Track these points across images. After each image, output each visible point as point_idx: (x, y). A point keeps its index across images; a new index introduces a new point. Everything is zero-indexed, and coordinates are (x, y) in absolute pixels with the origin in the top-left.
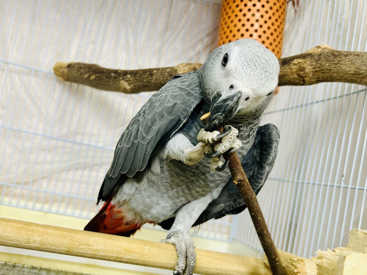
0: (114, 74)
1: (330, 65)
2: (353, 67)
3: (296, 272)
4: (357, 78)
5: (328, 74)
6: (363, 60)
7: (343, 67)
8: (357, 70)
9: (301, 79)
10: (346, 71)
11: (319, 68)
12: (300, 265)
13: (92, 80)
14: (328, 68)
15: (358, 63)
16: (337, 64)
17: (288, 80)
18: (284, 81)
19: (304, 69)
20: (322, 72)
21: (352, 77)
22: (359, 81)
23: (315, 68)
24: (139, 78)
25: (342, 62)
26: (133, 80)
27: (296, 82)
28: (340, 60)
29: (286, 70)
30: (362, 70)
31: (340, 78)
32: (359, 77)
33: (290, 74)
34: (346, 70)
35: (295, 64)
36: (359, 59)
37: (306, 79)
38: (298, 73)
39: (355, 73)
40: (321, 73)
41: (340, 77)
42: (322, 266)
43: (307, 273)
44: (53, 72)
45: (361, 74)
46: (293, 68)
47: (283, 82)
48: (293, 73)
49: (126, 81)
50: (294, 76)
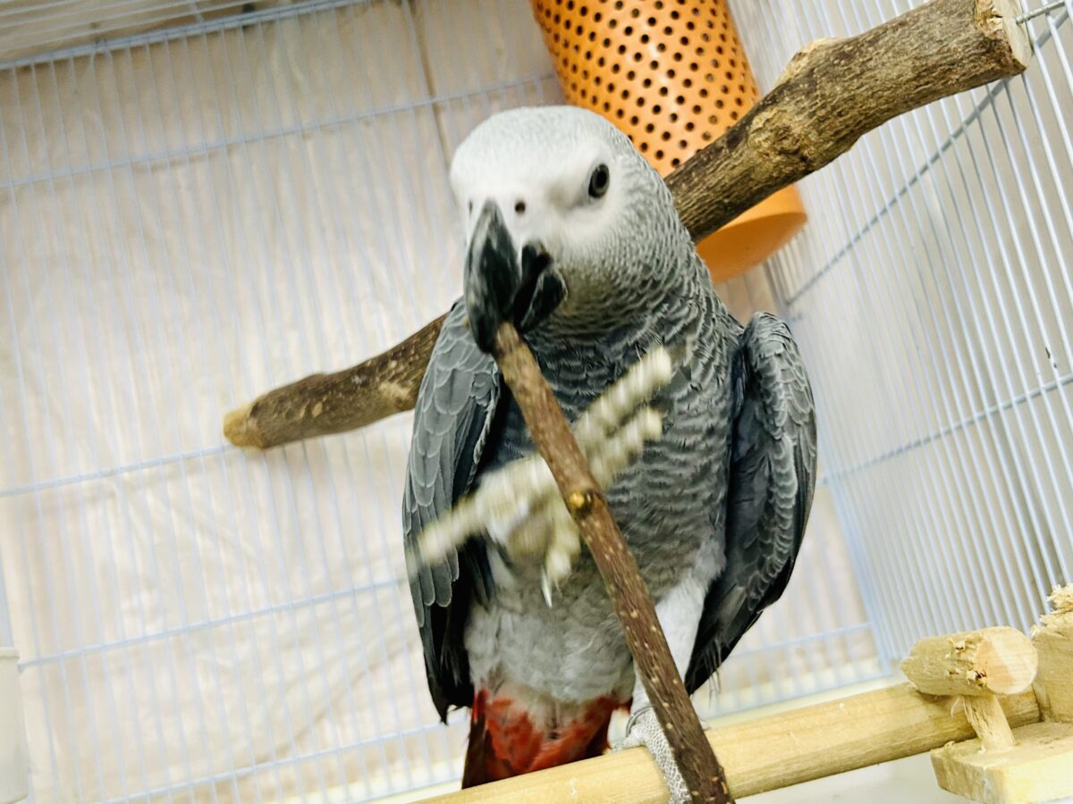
0: (360, 376)
1: (846, 84)
2: (905, 60)
3: (974, 678)
4: (932, 82)
5: (855, 112)
6: (921, 30)
7: (882, 74)
8: (918, 64)
9: (796, 159)
10: (892, 79)
11: (823, 107)
12: (975, 654)
13: (318, 417)
14: (846, 95)
15: (911, 45)
16: (862, 73)
17: (763, 177)
18: (756, 185)
19: (787, 129)
20: (835, 113)
21: (917, 87)
22: (939, 86)
23: (814, 113)
24: (417, 357)
25: (872, 63)
26: (405, 370)
27: (787, 172)
28: (865, 59)
29: (744, 155)
30: (931, 55)
31: (891, 106)
32: (935, 78)
33: (760, 160)
34: (890, 77)
35: (759, 130)
36: (909, 34)
37: (806, 152)
38: (779, 148)
39: (920, 73)
40: (836, 118)
41: (887, 102)
43: (1006, 667)
44: (226, 442)
45: (935, 67)
46: (759, 142)
47: (755, 188)
48: (768, 155)
49: (392, 380)
50: (774, 161)
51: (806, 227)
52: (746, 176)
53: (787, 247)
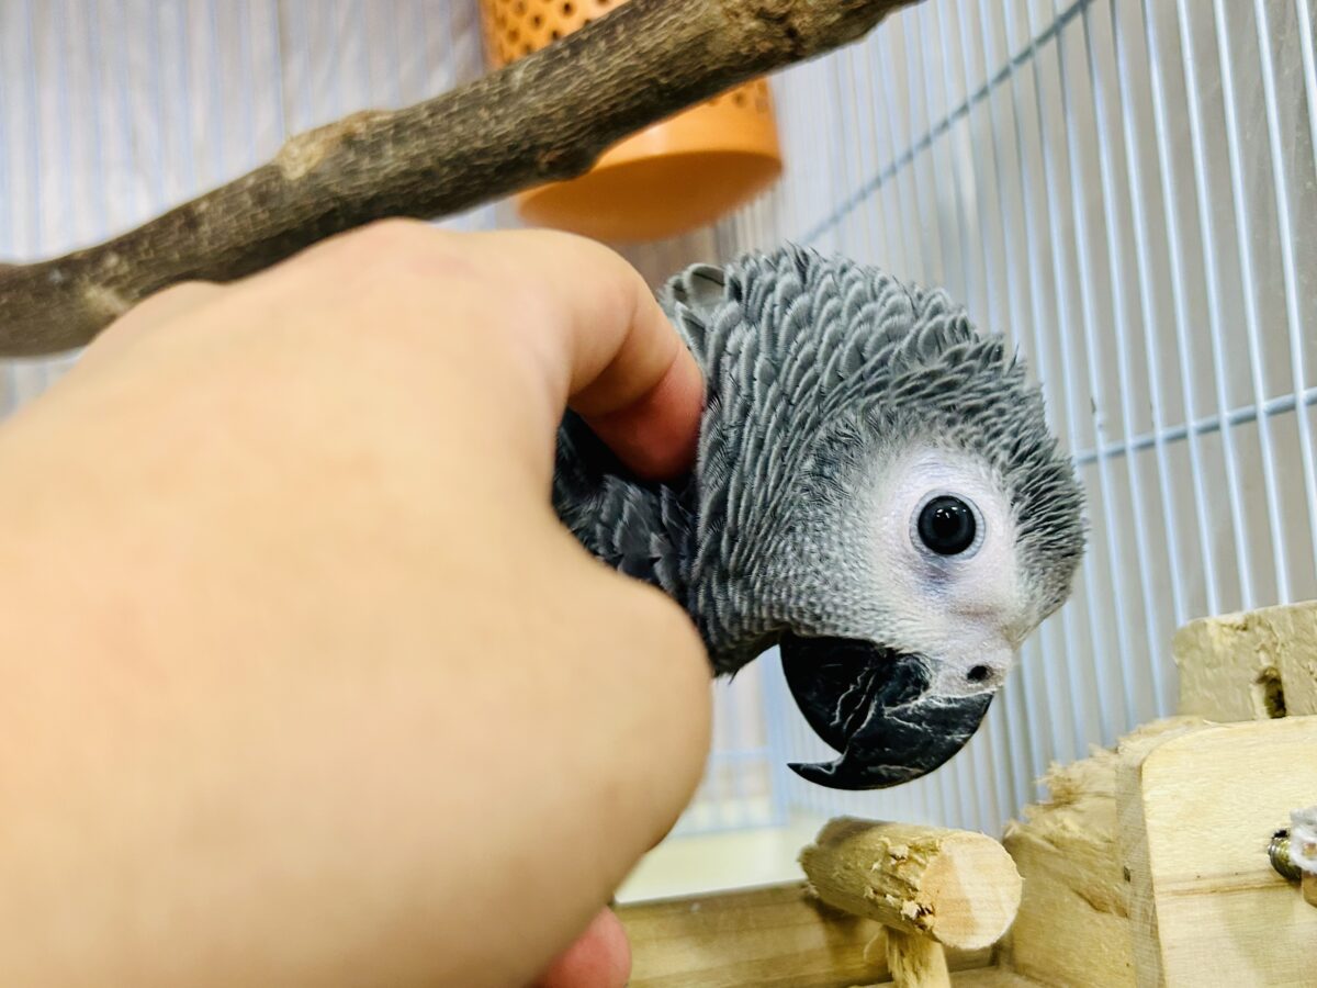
0: (62, 272)
3: (913, 915)
9: (779, 30)
12: (922, 875)
17: (726, 52)
18: (714, 63)
24: (152, 255)
26: (131, 272)
27: (762, 50)
29: (703, 9)
33: (724, 23)
37: (796, 22)
42: (1063, 838)
43: (967, 901)
47: (711, 68)
48: (737, 15)
49: (108, 284)
50: (746, 28)
51: (779, 185)
52: (700, 43)
53: (747, 210)
